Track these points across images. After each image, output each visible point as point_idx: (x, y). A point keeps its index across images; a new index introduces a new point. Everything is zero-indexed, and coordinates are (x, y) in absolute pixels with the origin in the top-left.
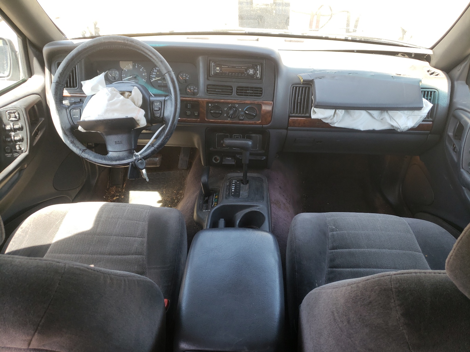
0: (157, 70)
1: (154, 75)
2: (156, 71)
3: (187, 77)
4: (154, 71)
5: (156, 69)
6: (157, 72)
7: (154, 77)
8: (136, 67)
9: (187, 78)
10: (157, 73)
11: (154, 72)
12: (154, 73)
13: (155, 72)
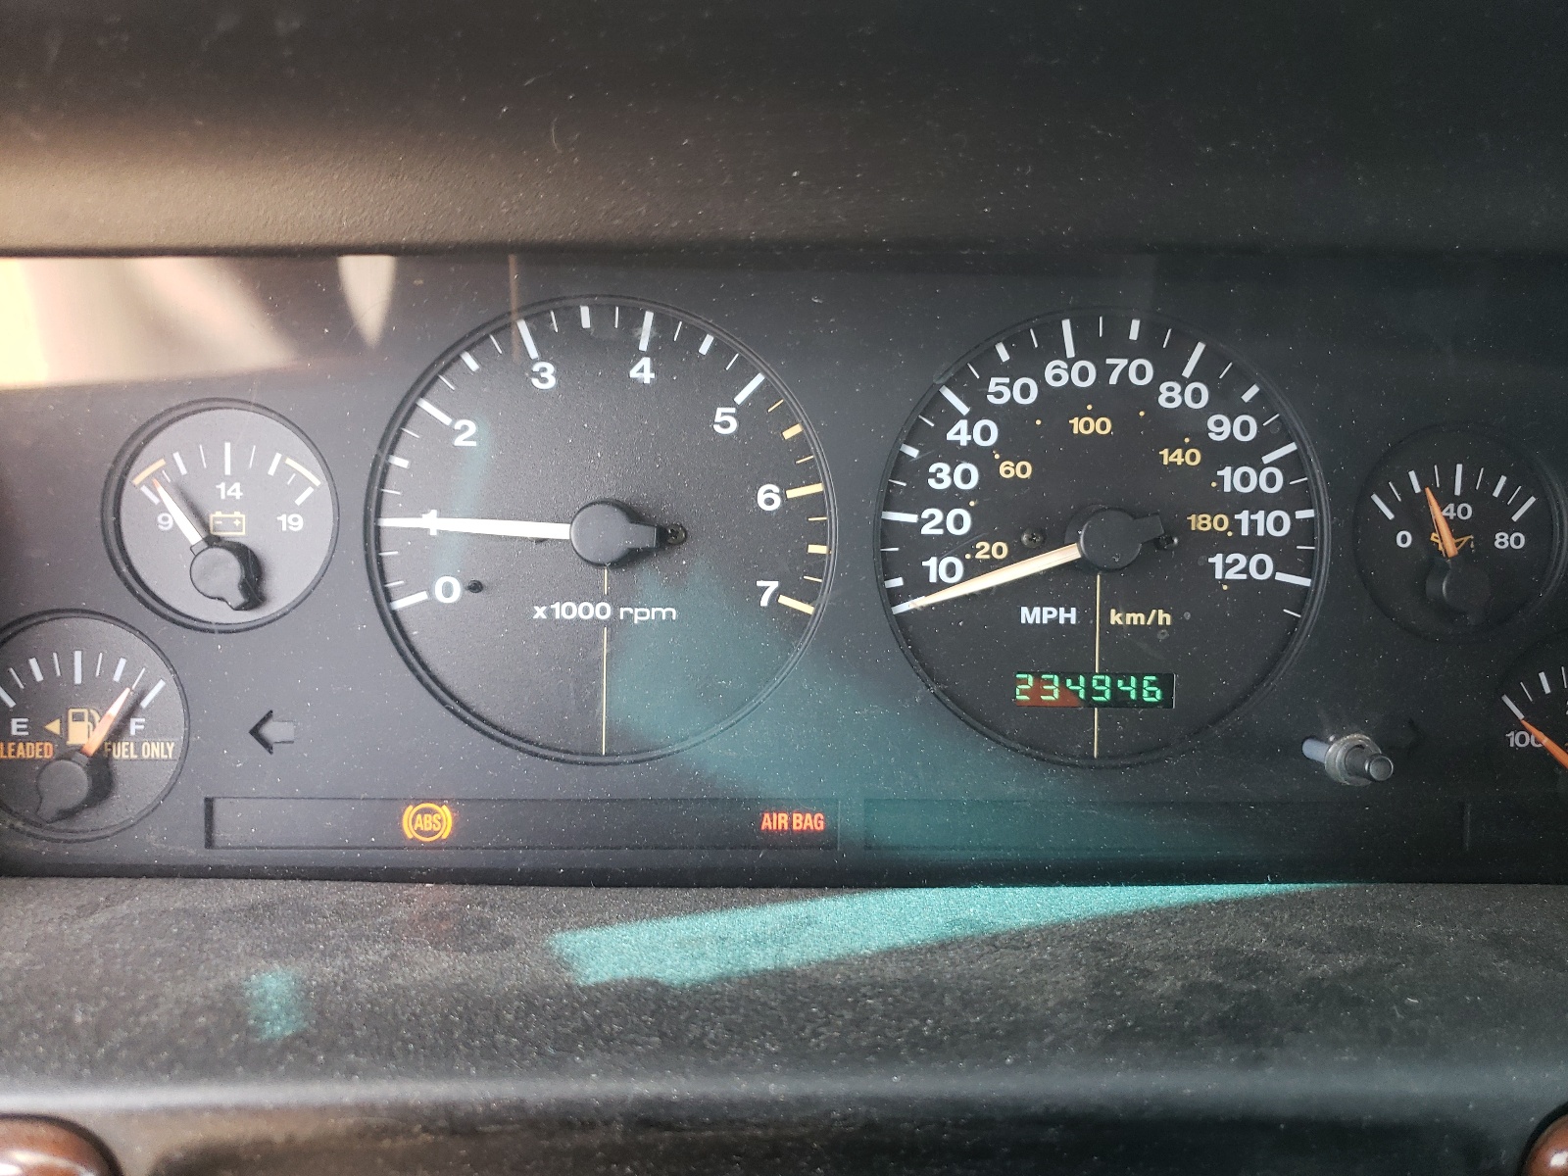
0: (992, 412)
1: (949, 499)
2: (986, 434)
3: (1510, 528)
4: (959, 434)
5: (980, 409)
6: (1009, 447)
7: (944, 545)
8: (643, 371)
9: (1503, 540)
10: (1008, 470)
11: (954, 454)
12: (943, 476)
13: (972, 453)
